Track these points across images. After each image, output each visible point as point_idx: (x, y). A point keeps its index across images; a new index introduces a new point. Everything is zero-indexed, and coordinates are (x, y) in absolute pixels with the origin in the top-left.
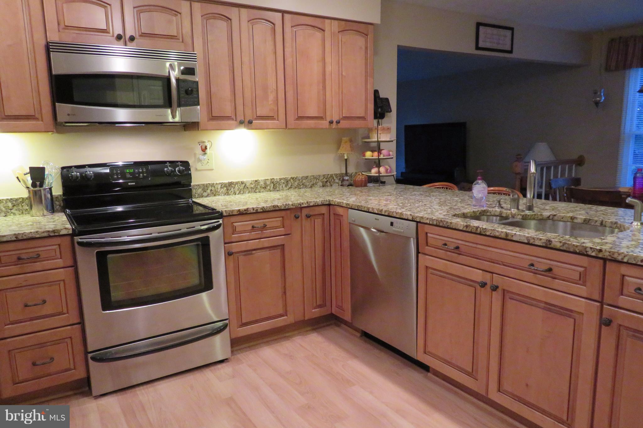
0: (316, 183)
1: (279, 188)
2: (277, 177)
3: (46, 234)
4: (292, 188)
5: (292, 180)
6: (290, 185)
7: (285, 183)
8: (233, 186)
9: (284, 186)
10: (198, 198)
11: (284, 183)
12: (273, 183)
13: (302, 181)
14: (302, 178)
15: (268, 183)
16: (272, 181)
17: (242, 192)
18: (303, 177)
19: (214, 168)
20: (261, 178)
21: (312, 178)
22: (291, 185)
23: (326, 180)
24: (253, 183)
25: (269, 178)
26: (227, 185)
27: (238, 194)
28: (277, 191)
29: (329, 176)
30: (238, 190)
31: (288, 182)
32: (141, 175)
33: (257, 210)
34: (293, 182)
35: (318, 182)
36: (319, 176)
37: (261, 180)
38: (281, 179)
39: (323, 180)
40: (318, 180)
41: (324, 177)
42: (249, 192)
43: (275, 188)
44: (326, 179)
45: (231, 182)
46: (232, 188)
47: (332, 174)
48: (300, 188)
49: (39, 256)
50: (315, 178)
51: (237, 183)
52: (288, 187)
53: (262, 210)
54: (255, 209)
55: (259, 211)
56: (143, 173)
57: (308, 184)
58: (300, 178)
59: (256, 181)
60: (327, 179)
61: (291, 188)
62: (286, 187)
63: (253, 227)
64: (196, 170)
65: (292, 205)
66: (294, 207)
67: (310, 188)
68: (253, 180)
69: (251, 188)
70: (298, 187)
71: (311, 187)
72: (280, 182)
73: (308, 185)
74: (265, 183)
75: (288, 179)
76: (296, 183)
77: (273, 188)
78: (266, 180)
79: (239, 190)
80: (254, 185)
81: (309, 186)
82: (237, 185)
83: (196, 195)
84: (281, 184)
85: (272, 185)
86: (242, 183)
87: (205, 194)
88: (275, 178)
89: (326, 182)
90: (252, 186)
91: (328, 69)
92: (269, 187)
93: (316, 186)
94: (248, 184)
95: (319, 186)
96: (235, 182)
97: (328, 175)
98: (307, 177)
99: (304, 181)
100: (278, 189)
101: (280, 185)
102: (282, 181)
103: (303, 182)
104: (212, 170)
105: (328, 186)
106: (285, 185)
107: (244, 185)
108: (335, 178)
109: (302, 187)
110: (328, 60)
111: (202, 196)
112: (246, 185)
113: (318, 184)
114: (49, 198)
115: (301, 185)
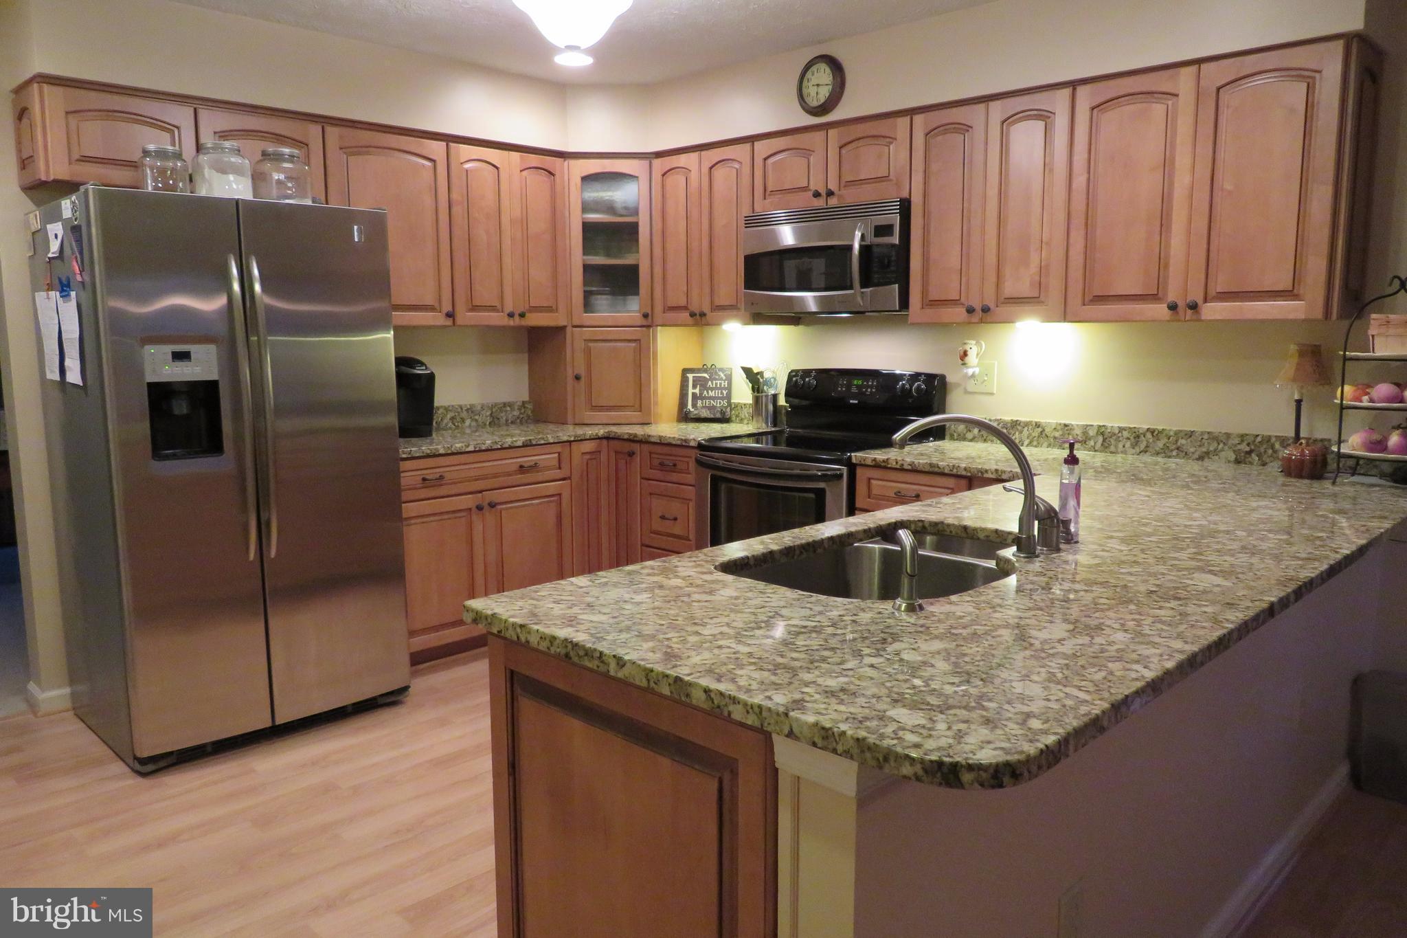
0: (1216, 452)
1: (1116, 447)
2: (1114, 423)
4: (1149, 454)
5: (1149, 435)
6: (1143, 446)
7: (1132, 438)
8: (1019, 428)
9: (1128, 444)
10: (957, 440)
11: (1128, 439)
12: (1102, 434)
13: (1177, 441)
14: (1177, 433)
15: (1092, 433)
16: (1101, 431)
17: (1035, 443)
18: (1181, 431)
19: (995, 392)
20: (1076, 421)
21: (1206, 437)
22: (1147, 447)
23: (1248, 449)
24: (1059, 428)
25: (1095, 424)
26: (1009, 425)
27: (1027, 446)
28: (1111, 453)
29: (1259, 439)
30: (1028, 438)
31: (1138, 437)
32: (869, 390)
33: (903, 465)
34: (1151, 440)
35: (1222, 450)
36: (1228, 435)
37: (1077, 425)
38: (1121, 429)
39: (1239, 447)
40: (1221, 446)
41: (1242, 441)
42: (1049, 446)
43: (1106, 447)
44: (1248, 445)
45: (1017, 421)
46: (1017, 433)
47: (1270, 436)
48: (1170, 457)
50: (1213, 437)
51: (1027, 424)
52: (1138, 450)
53: (910, 467)
54: (900, 463)
55: (906, 467)
56: (871, 387)
57: (1192, 450)
58: (1172, 433)
59: (1066, 425)
60: (1253, 447)
61: (1146, 452)
62: (1133, 448)
64: (966, 392)
65: (965, 469)
67: (1197, 459)
68: (1059, 422)
69: (1055, 438)
70: (1165, 452)
71: (1201, 458)
72: (1120, 435)
73: (1193, 453)
74: (1085, 433)
75: (1141, 431)
76: (1160, 444)
77: (1102, 445)
78: (1087, 426)
79: (1031, 437)
80: (1060, 433)
81: (1196, 456)
82: (1026, 428)
83: (955, 434)
84: (1121, 439)
85: (1100, 439)
86: (1038, 425)
87: (969, 436)
88: (1109, 425)
89: (1250, 453)
90: (1057, 434)
91: (1182, 180)
92: (1092, 443)
93: (1217, 457)
94: (1048, 430)
95: (1224, 460)
96: (1024, 422)
97: (1258, 436)
98: (1190, 434)
99: (1183, 441)
100: (1112, 448)
101: (1118, 440)
102: (1125, 434)
103: (1179, 444)
104: (992, 394)
105: (1251, 463)
106: (1132, 444)
107: (1040, 430)
108: (1277, 446)
109: (1174, 453)
110: (1183, 160)
111: (964, 439)
112: (1044, 430)
113: (1223, 454)
114: (771, 407)
115: (1172, 451)
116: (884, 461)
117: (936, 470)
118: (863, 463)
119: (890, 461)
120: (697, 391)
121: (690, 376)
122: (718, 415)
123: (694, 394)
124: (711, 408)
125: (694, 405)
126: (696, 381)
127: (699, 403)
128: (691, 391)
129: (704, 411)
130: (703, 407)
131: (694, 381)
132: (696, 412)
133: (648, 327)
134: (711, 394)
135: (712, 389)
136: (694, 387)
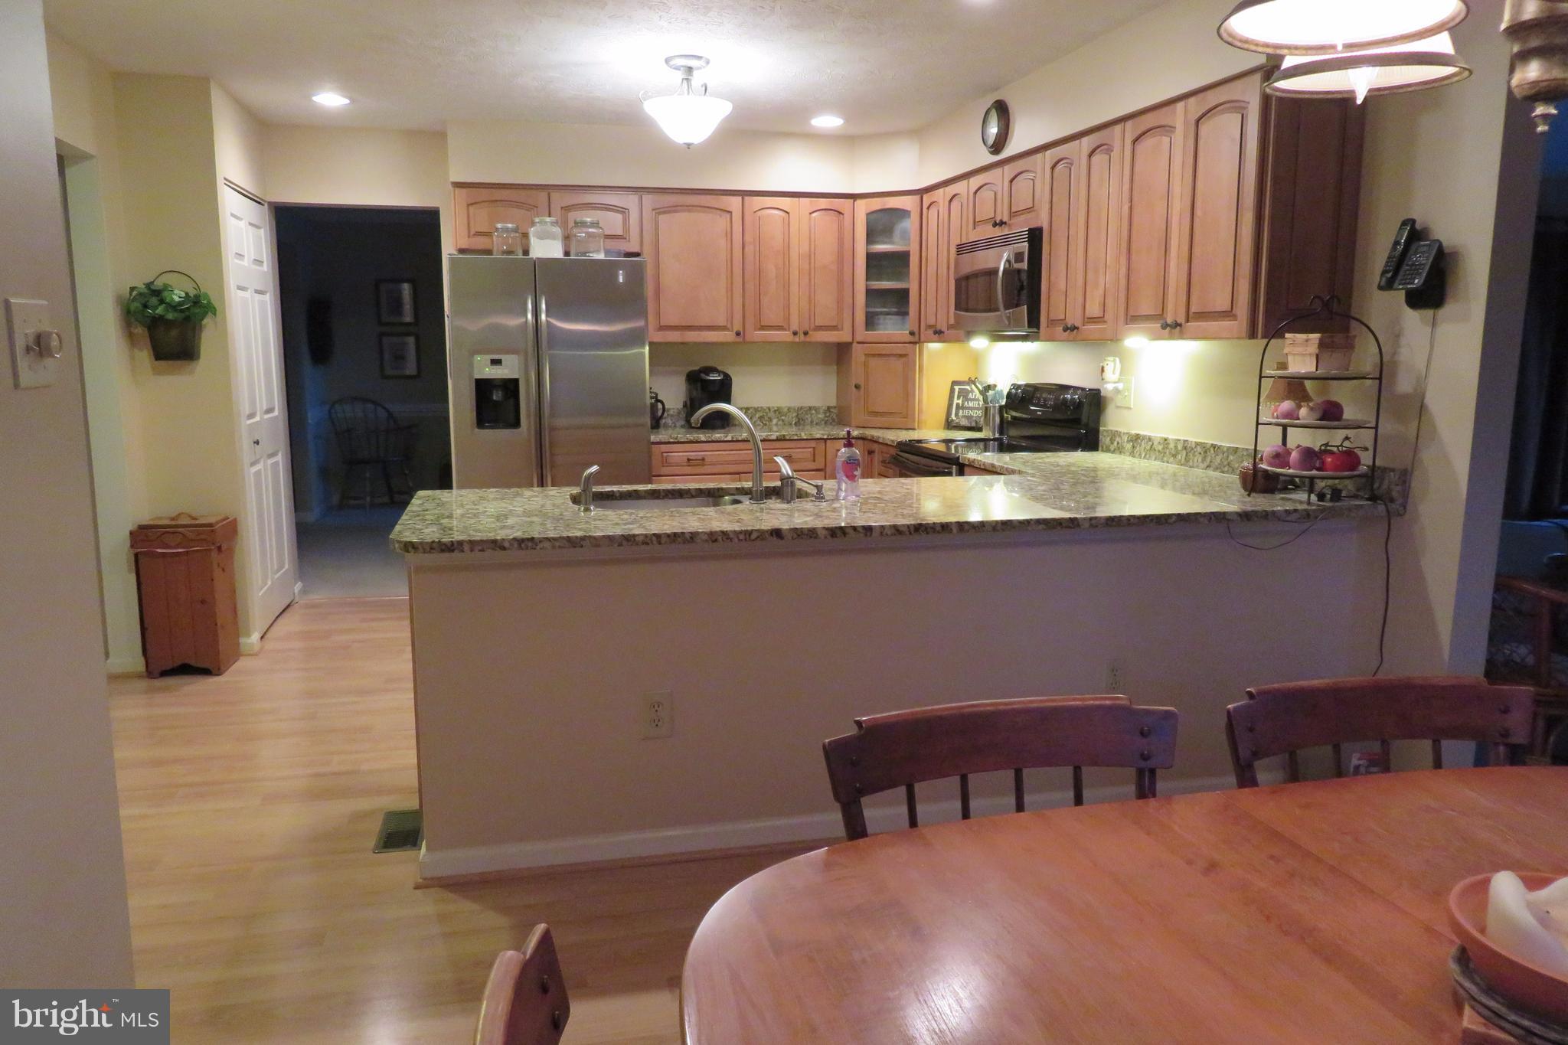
1: (1193, 461)
2: (1193, 438)
4: (1212, 469)
5: (1212, 451)
6: (1208, 461)
7: (1202, 453)
8: (1140, 441)
9: (1200, 459)
11: (1200, 453)
12: (1186, 448)
13: (1228, 457)
14: (1228, 449)
15: (1180, 447)
16: (1185, 445)
17: (1148, 456)
18: (1231, 447)
19: (1132, 407)
20: (1172, 435)
22: (1211, 462)
24: (1162, 442)
25: (1182, 438)
26: (1134, 438)
27: (1144, 459)
28: (1188, 466)
30: (1144, 451)
31: (1206, 452)
34: (1213, 456)
37: (1172, 439)
38: (1197, 444)
42: (1156, 459)
43: (1188, 461)
45: (1139, 434)
46: (1139, 446)
48: (1223, 472)
51: (1144, 437)
52: (1206, 464)
57: (1236, 466)
58: (1225, 449)
59: (1166, 440)
61: (1208, 466)
62: (1203, 463)
68: (1161, 436)
69: (1159, 451)
70: (1221, 468)
72: (1196, 449)
73: (1237, 469)
74: (1176, 447)
75: (1208, 446)
76: (1218, 459)
77: (1185, 459)
78: (1177, 440)
80: (1162, 446)
81: (1239, 472)
82: (1146, 441)
84: (1196, 453)
85: (1184, 453)
86: (1150, 438)
88: (1190, 439)
92: (1180, 457)
94: (1155, 444)
96: (1143, 435)
98: (1235, 450)
99: (1231, 458)
100: (1191, 463)
101: (1194, 454)
102: (1199, 449)
104: (1129, 408)
106: (1202, 459)
109: (1226, 469)
115: (1224, 467)
120: (960, 402)
121: (957, 388)
122: (974, 424)
123: (958, 404)
124: (969, 418)
125: (957, 415)
126: (960, 391)
127: (961, 413)
128: (956, 401)
129: (963, 419)
130: (963, 416)
131: (959, 392)
132: (957, 421)
133: (915, 343)
134: (971, 404)
135: (972, 400)
136: (958, 398)
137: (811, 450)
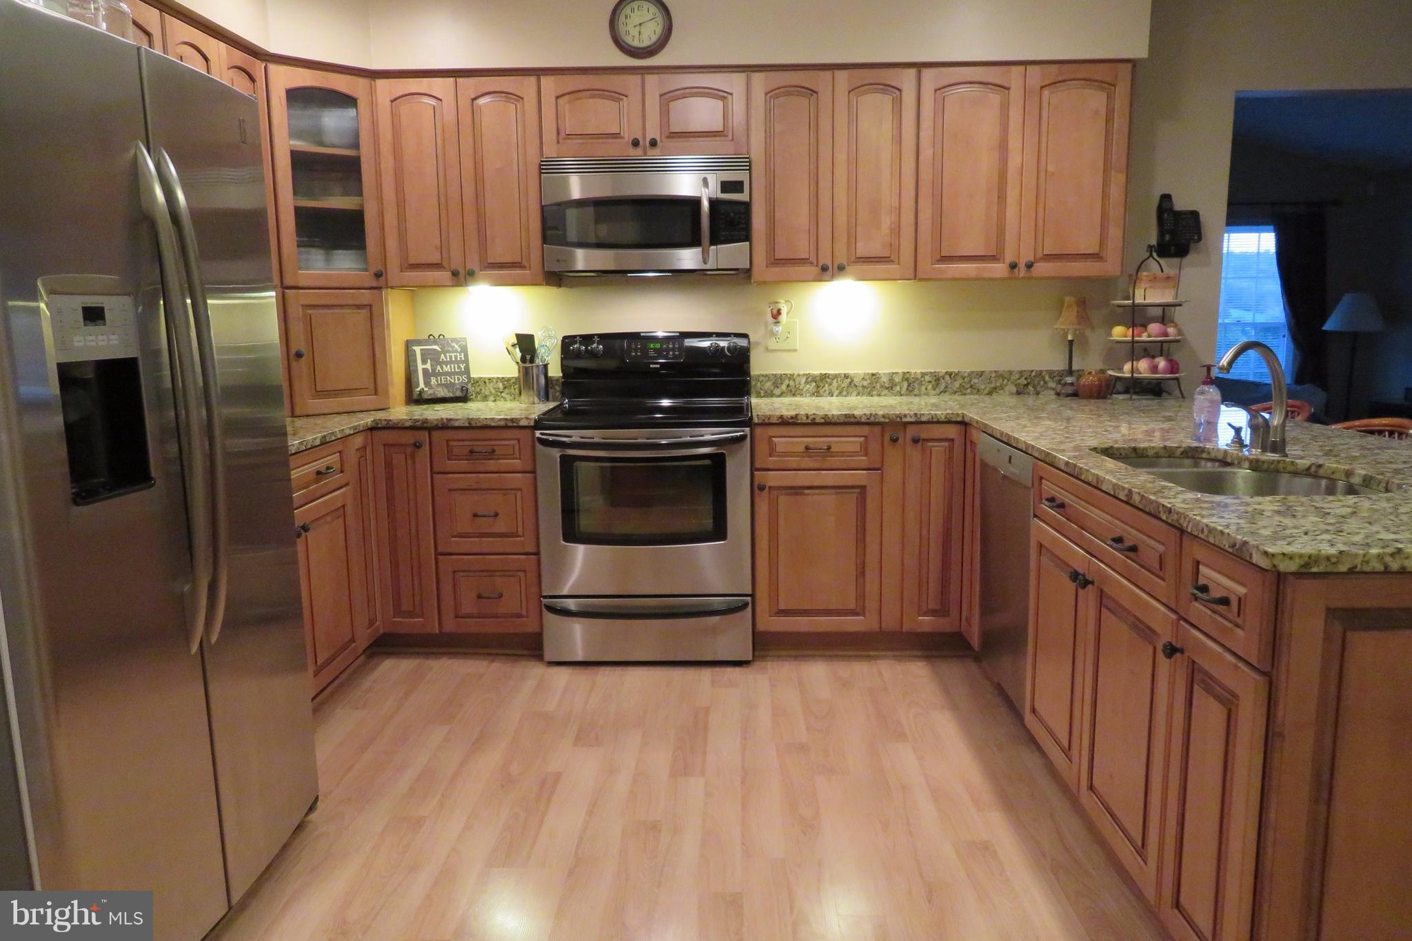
0: (1002, 387)
1: (920, 390)
2: (916, 370)
3: (502, 423)
4: (947, 393)
5: (947, 378)
6: (942, 387)
7: (933, 381)
8: (829, 380)
9: (930, 387)
10: (764, 397)
11: (930, 382)
12: (907, 380)
14: (971, 374)
15: (897, 379)
16: (906, 377)
17: (844, 393)
18: (973, 372)
19: (798, 349)
20: (884, 369)
21: (993, 375)
22: (946, 387)
23: (1025, 382)
24: (867, 377)
25: (900, 371)
26: (818, 378)
27: (837, 396)
28: (915, 395)
29: (1034, 374)
30: (837, 389)
31: (938, 379)
32: (671, 353)
33: (814, 419)
34: (949, 382)
35: (1006, 385)
36: (1011, 373)
37: (884, 374)
38: (923, 375)
39: (1019, 381)
40: (1006, 381)
41: (1022, 376)
42: (858, 394)
43: (911, 391)
44: (1026, 379)
45: (825, 374)
46: (827, 385)
47: (1041, 371)
48: (965, 394)
49: (494, 451)
50: (999, 375)
51: (836, 376)
52: (938, 391)
53: (823, 421)
54: (811, 417)
55: (817, 421)
56: (673, 349)
57: (983, 387)
58: (966, 375)
59: (873, 375)
60: (1029, 381)
61: (945, 392)
62: (934, 390)
63: (807, 448)
64: (767, 350)
66: (887, 420)
67: (987, 394)
68: (867, 372)
69: (863, 387)
70: (962, 391)
71: (990, 393)
72: (923, 379)
73: (984, 390)
74: (891, 380)
75: (940, 375)
76: (957, 384)
77: (907, 389)
78: (893, 373)
79: (840, 388)
80: (869, 381)
81: (986, 391)
82: (835, 380)
83: (762, 391)
84: (923, 383)
85: (906, 384)
86: (846, 376)
87: (777, 392)
88: (913, 371)
89: (1026, 385)
90: (865, 383)
91: (1015, 160)
92: (898, 388)
93: (1002, 391)
94: (856, 380)
95: (1007, 393)
96: (832, 375)
97: (1033, 371)
98: (981, 374)
99: (976, 381)
100: (916, 392)
101: (921, 384)
102: (927, 378)
103: (972, 383)
104: (795, 350)
105: (1029, 394)
106: (933, 387)
107: (849, 380)
108: (1047, 378)
109: (969, 391)
110: (1014, 143)
111: (772, 395)
112: (853, 381)
113: (1007, 388)
114: (542, 381)
115: (967, 389)
116: (792, 418)
117: (852, 420)
118: (766, 421)
119: (799, 417)
120: (428, 366)
121: (417, 349)
122: (458, 394)
123: (425, 371)
124: (448, 386)
125: (427, 383)
126: (424, 353)
127: (433, 381)
128: (420, 367)
129: (440, 389)
130: (438, 385)
131: (422, 355)
132: (431, 392)
133: (379, 288)
134: (447, 369)
135: (446, 363)
136: (424, 362)
137: (338, 454)
